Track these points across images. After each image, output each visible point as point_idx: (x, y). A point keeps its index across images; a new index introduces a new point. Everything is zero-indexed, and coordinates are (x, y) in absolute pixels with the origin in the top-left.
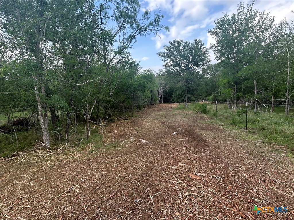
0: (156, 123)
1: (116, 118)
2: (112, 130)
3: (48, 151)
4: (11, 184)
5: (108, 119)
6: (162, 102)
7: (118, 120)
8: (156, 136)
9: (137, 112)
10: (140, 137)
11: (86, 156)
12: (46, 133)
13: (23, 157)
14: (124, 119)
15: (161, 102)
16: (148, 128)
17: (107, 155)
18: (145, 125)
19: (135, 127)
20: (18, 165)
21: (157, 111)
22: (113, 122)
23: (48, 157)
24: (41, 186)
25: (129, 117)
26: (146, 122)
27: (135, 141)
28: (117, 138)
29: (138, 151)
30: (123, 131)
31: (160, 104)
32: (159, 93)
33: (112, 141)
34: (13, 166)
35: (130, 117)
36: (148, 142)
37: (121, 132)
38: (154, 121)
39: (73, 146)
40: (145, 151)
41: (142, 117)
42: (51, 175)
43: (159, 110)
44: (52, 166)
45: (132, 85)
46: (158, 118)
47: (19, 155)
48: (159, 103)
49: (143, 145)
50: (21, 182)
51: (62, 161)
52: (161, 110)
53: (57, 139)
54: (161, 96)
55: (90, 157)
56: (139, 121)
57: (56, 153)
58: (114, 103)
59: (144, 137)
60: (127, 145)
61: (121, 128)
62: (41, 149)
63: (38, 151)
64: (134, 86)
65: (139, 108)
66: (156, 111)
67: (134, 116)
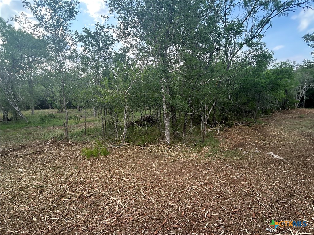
0: (294, 135)
1: (234, 122)
2: (230, 136)
3: (169, 147)
4: (144, 168)
5: (224, 123)
6: (303, 106)
7: (236, 125)
8: (295, 152)
9: (262, 117)
10: (269, 150)
11: (202, 159)
12: (168, 131)
13: (150, 148)
14: (244, 125)
15: (301, 106)
16: (280, 139)
17: (226, 163)
18: (275, 135)
19: (260, 136)
20: (147, 154)
21: (295, 118)
22: (230, 127)
23: (169, 153)
24: (165, 177)
25: (251, 122)
26: (277, 132)
27: (261, 154)
28: (237, 146)
29: (267, 168)
30: (243, 139)
31: (300, 109)
32: (298, 93)
33: (230, 148)
34: (145, 154)
35: (253, 122)
36: (282, 158)
37: (241, 139)
38: (290, 131)
39: (189, 146)
40: (278, 169)
41: (269, 124)
42: (172, 170)
43: (298, 117)
44: (173, 162)
45: (258, 84)
46: (297, 128)
47: (148, 146)
48: (298, 107)
49: (274, 161)
50: (151, 169)
51: (180, 159)
52: (301, 117)
53: (175, 137)
54: (303, 97)
55: (206, 160)
56: (265, 129)
57: (175, 150)
58: (232, 105)
59: (275, 150)
60: (251, 156)
61: (240, 135)
62: (163, 144)
63: (161, 145)
64: (262, 85)
65: (266, 112)
66: (292, 118)
67: (258, 122)
